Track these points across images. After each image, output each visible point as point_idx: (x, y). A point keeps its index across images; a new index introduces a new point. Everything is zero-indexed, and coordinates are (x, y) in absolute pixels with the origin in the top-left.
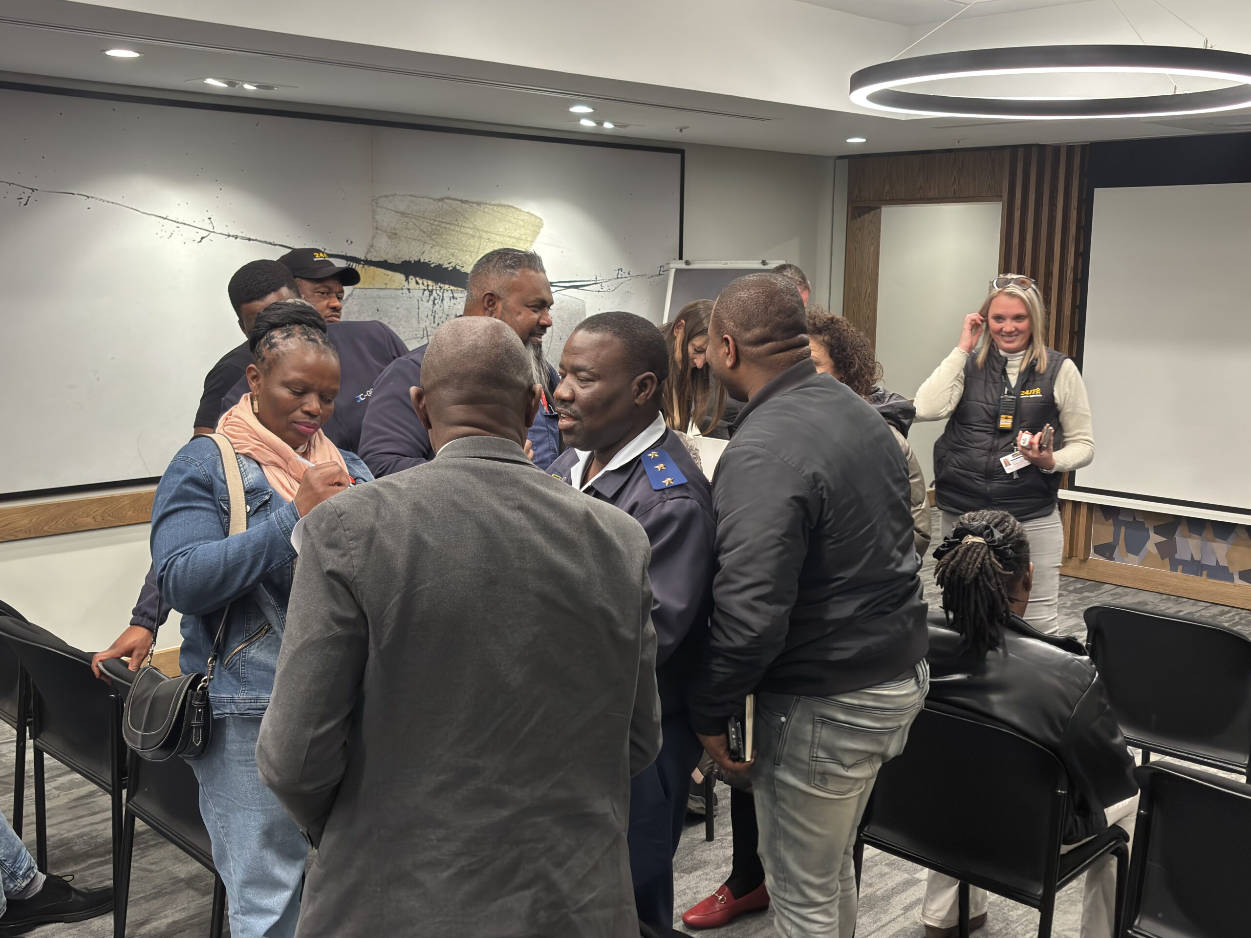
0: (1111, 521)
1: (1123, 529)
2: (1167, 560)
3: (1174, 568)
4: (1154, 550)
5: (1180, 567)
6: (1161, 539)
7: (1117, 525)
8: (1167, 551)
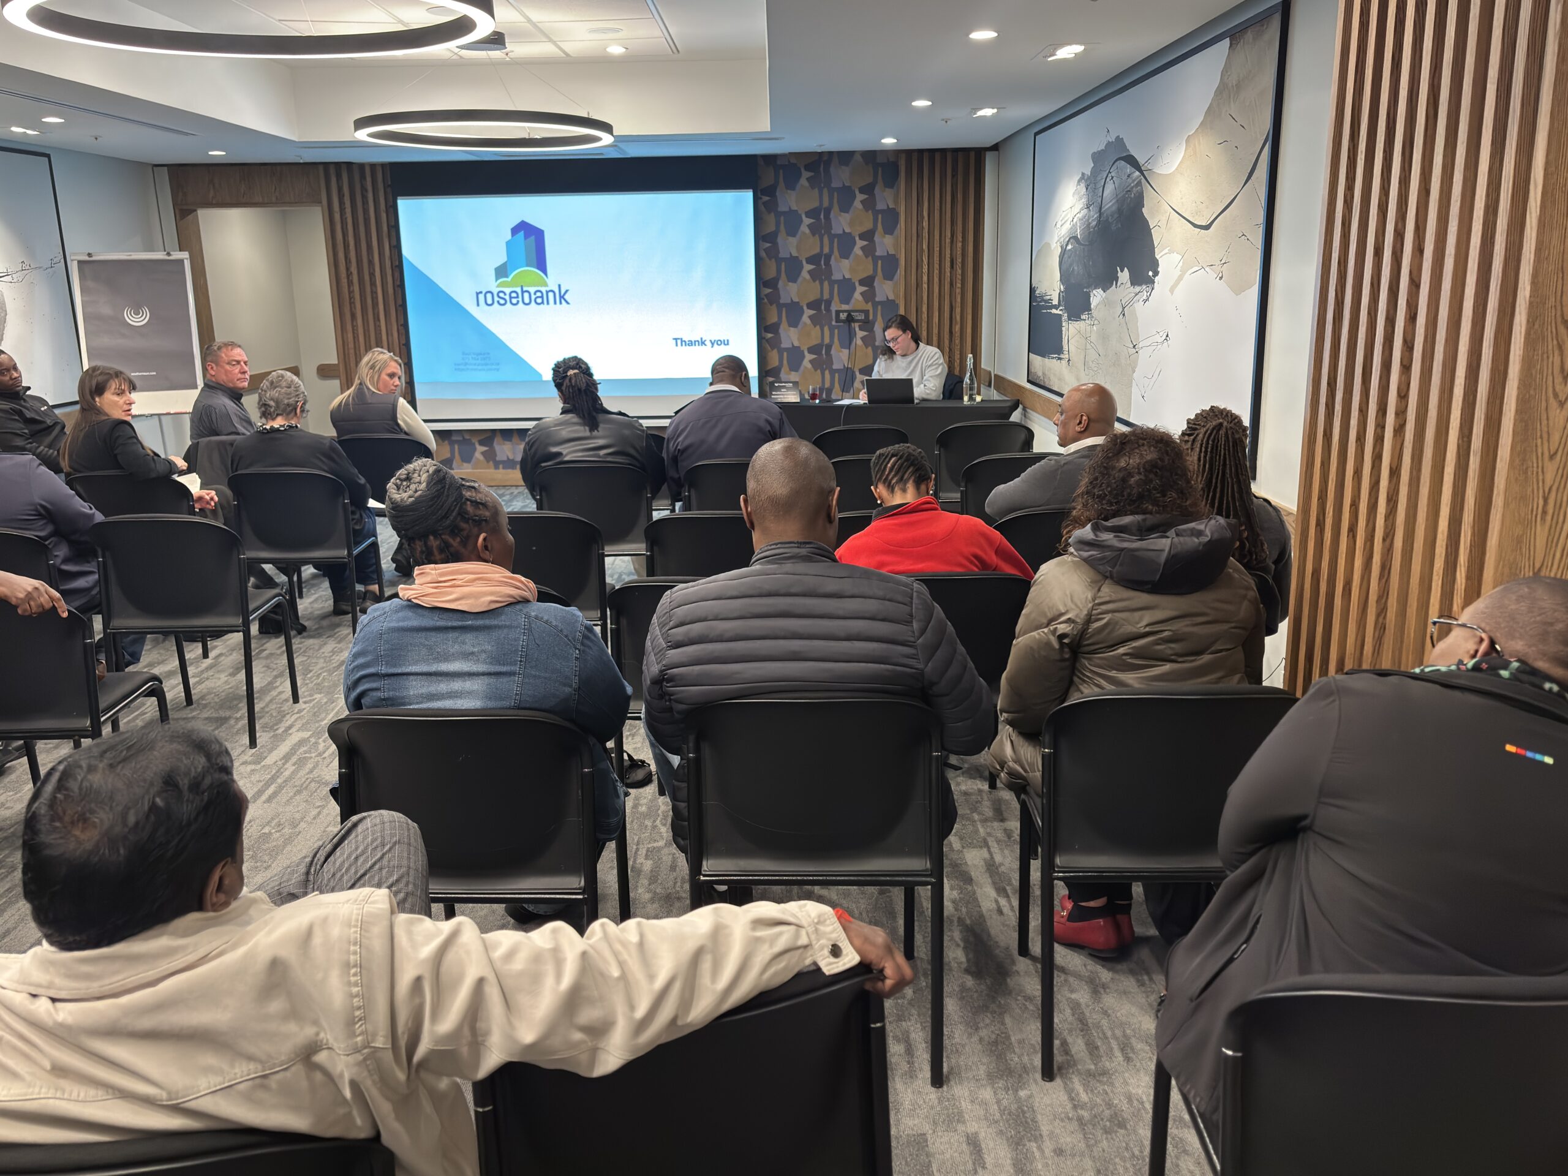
0: (446, 442)
1: (456, 447)
2: (491, 463)
3: (496, 467)
4: (481, 458)
5: (501, 466)
6: (484, 449)
7: (452, 443)
8: (490, 456)
